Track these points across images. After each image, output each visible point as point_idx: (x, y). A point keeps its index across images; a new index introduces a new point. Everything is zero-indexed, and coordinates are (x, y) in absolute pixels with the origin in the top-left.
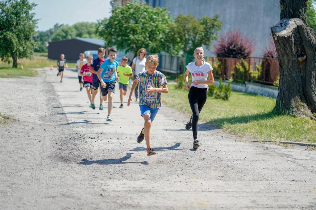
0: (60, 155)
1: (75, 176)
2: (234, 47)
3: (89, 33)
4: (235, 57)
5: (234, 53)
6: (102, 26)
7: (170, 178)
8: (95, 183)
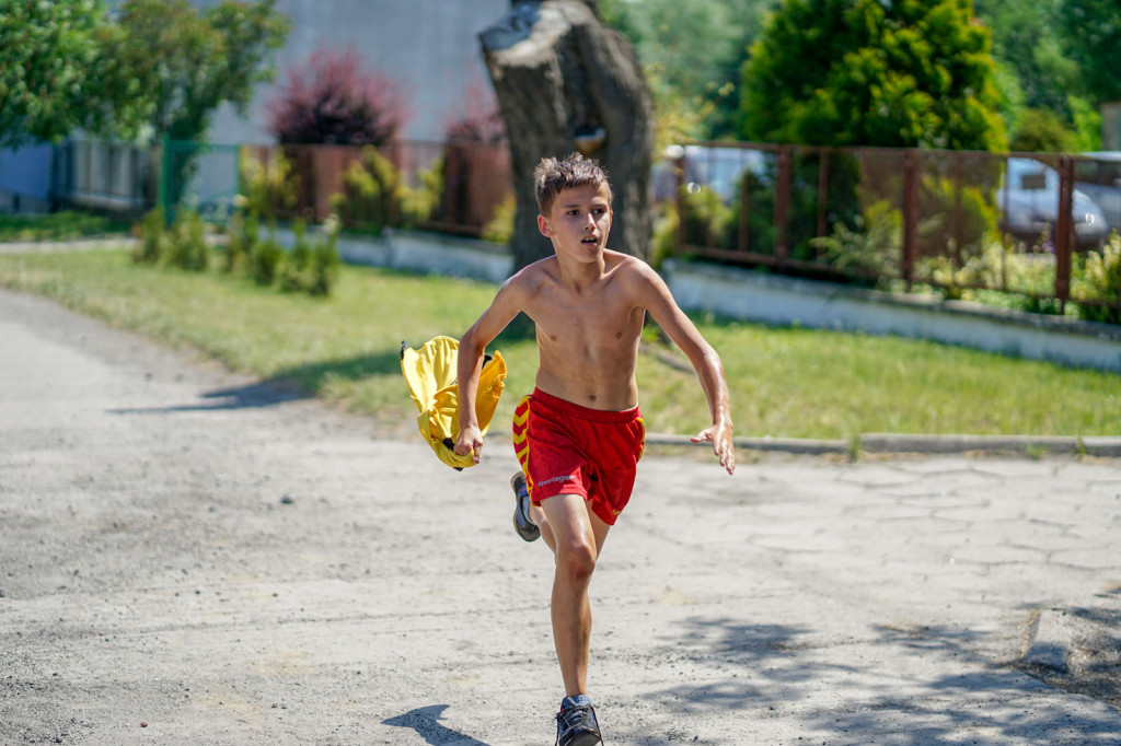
2: (342, 104)
5: (341, 128)
7: (158, 581)
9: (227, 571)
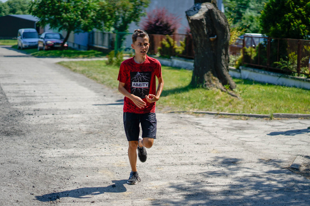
0: (3, 130)
1: (18, 147)
2: (161, 23)
3: (23, 9)
4: (161, 33)
5: (161, 29)
6: (36, 6)
7: (97, 145)
8: (35, 152)
9: (113, 143)
